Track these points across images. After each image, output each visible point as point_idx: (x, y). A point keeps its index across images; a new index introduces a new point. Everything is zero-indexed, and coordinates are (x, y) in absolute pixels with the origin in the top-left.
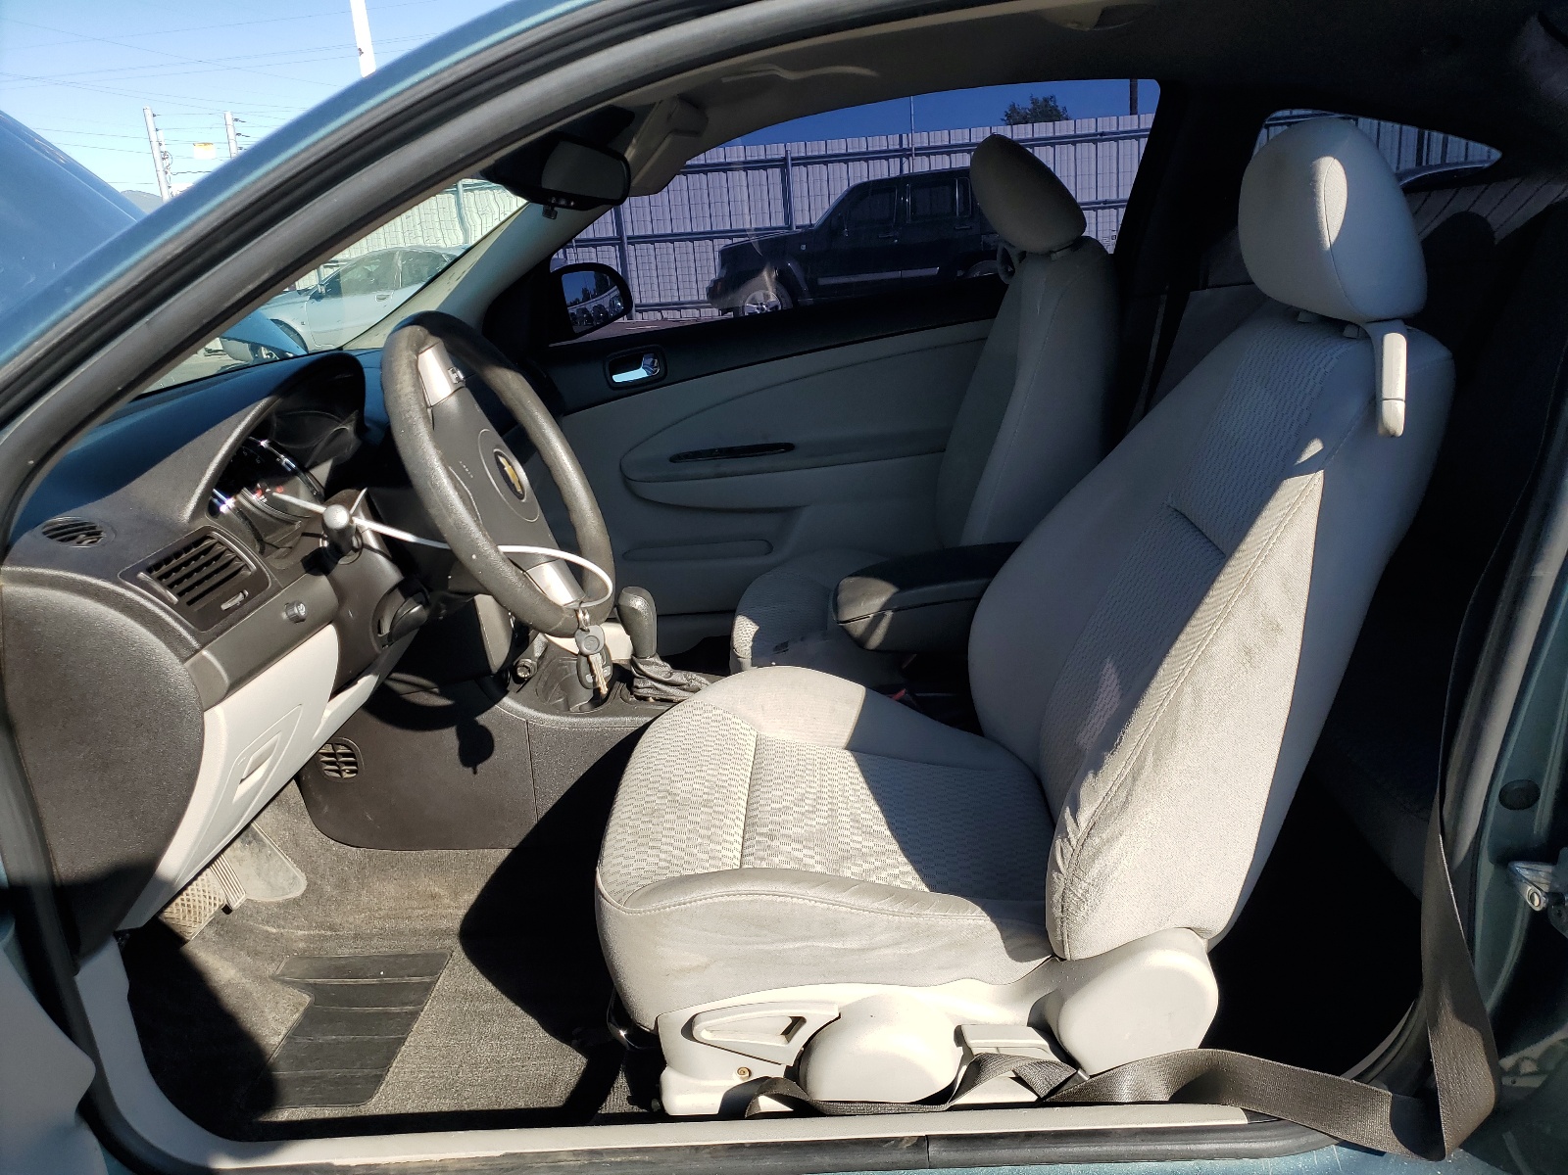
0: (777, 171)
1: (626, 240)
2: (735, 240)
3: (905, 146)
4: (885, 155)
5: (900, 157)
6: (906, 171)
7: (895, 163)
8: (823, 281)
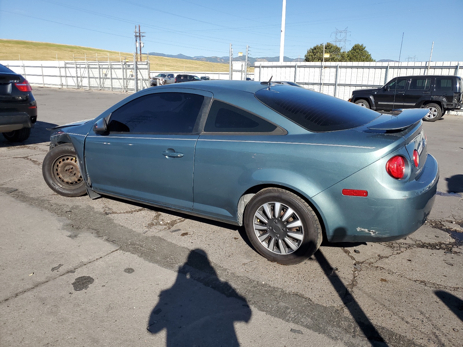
0: (385, 70)
1: (337, 85)
2: (368, 88)
3: (427, 65)
4: (420, 68)
5: (425, 69)
6: (426, 74)
7: (423, 70)
8: (379, 103)
